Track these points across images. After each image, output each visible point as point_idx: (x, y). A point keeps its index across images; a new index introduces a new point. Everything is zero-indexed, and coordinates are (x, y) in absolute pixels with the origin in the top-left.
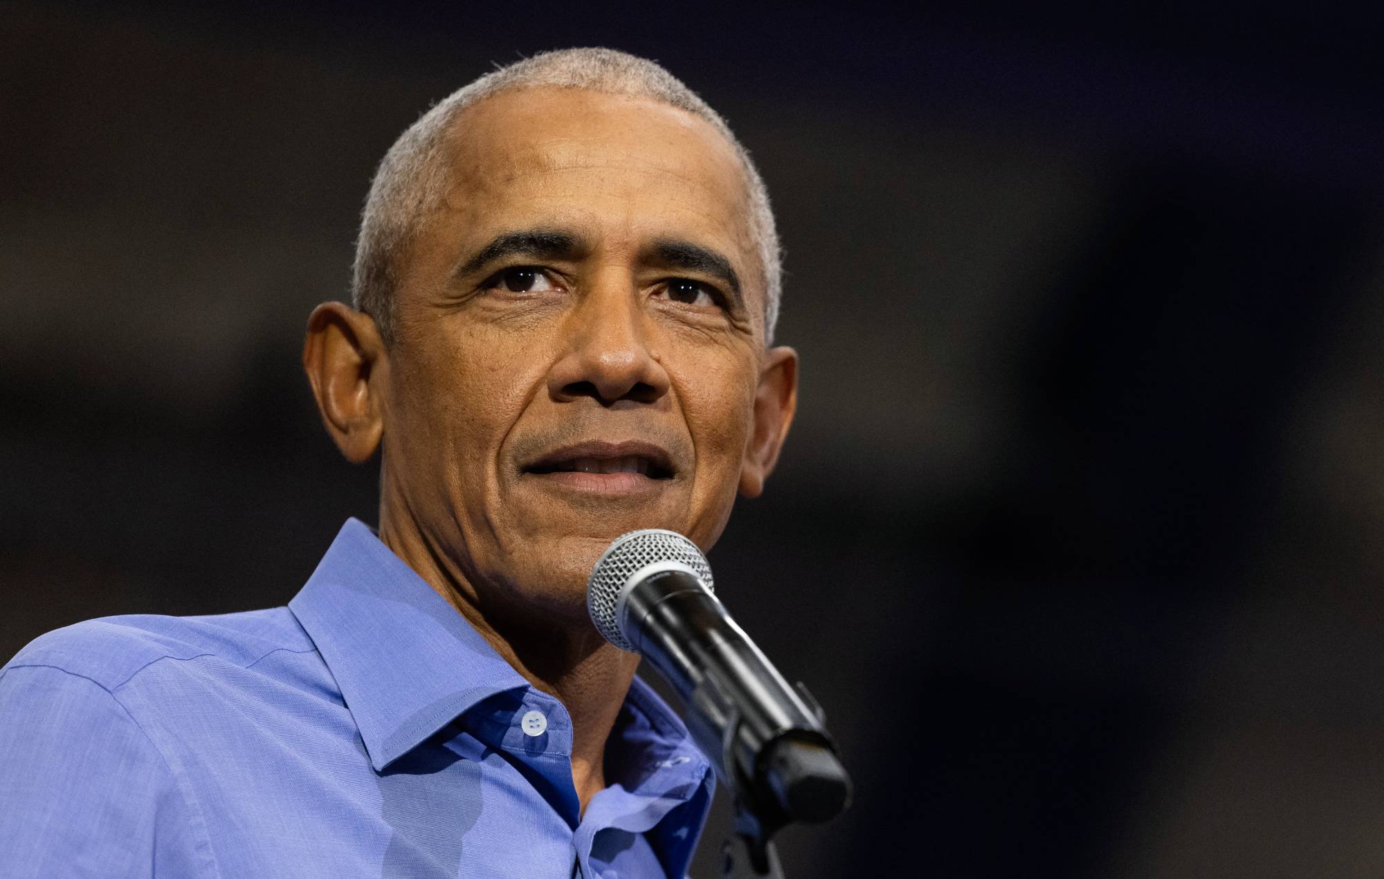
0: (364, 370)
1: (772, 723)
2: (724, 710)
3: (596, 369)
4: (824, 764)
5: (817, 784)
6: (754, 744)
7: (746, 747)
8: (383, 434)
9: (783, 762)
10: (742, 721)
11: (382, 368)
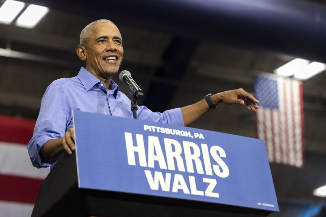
0: (83, 52)
1: (137, 90)
2: (132, 88)
3: (111, 49)
4: (142, 94)
5: (140, 96)
6: (135, 92)
7: (134, 92)
8: (86, 58)
9: (137, 93)
10: (134, 89)
11: (86, 51)
